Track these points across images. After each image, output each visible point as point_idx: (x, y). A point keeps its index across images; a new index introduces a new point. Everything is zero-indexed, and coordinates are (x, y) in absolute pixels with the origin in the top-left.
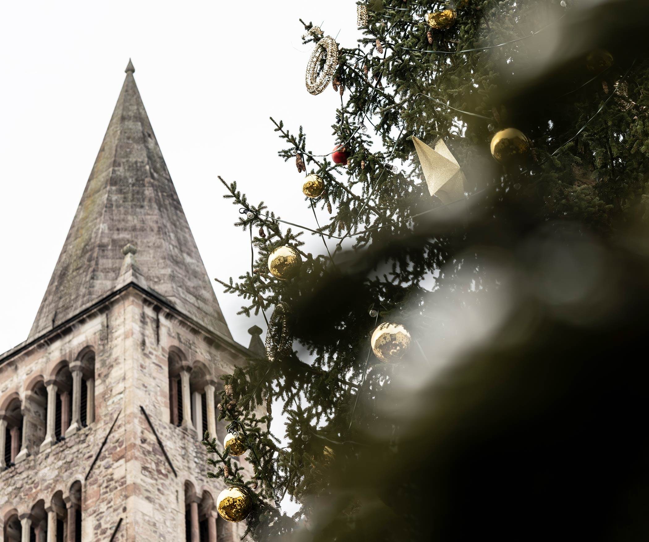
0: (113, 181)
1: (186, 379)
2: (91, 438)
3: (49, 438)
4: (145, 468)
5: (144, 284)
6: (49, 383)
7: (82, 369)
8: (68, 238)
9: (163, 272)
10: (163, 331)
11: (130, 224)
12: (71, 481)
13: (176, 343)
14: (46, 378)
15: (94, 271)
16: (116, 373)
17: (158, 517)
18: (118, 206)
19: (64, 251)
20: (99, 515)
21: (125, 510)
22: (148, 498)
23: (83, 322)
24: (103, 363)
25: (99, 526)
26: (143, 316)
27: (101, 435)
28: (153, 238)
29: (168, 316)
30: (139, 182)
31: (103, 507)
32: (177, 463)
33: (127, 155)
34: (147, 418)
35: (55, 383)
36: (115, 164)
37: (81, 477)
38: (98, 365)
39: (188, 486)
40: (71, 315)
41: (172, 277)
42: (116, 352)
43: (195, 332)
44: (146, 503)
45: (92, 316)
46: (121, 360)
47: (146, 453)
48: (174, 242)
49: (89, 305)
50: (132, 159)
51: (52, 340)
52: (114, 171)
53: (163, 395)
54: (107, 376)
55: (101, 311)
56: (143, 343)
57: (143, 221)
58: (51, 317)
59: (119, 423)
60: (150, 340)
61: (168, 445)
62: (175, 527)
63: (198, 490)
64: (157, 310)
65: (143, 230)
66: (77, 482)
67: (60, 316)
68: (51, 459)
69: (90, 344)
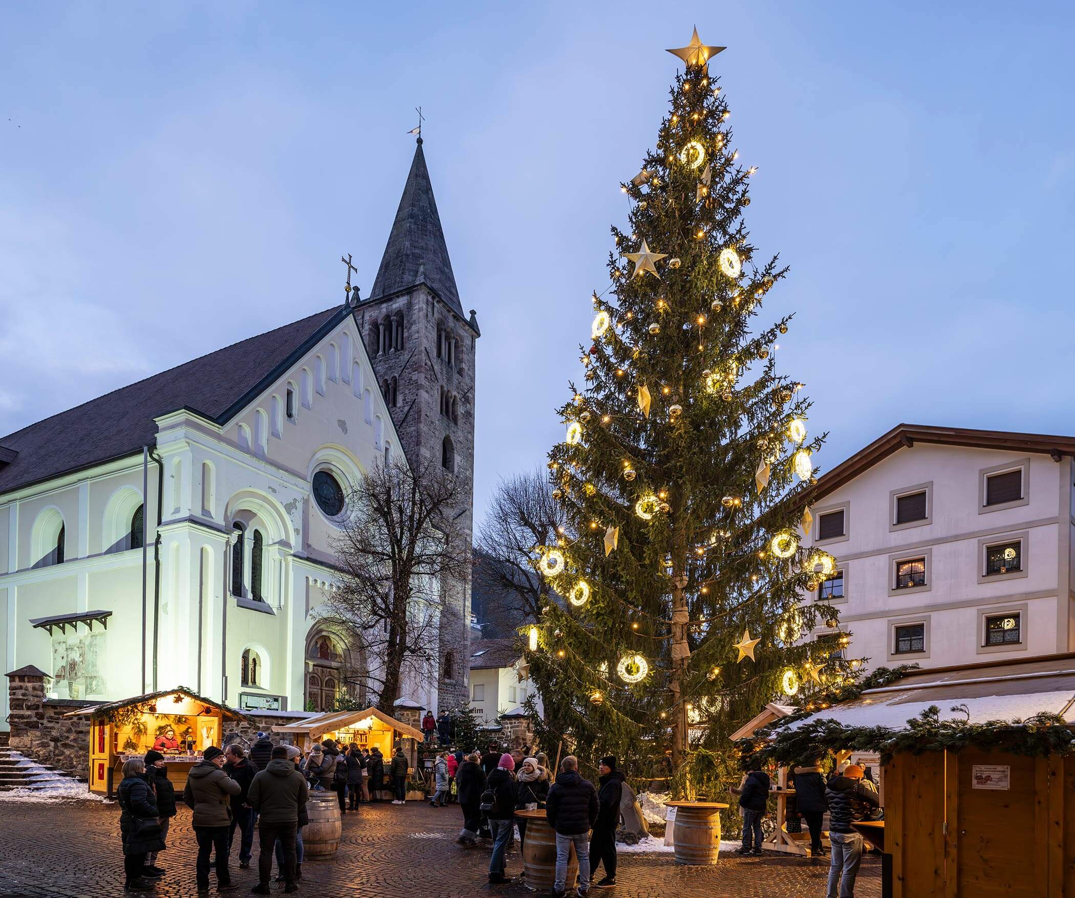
0: (411, 216)
1: (443, 334)
2: (401, 357)
3: (380, 353)
4: (426, 377)
5: (429, 284)
6: (381, 324)
7: (397, 321)
8: (388, 245)
9: (436, 276)
10: (436, 309)
11: (421, 245)
12: (392, 375)
13: (440, 316)
14: (379, 321)
15: (403, 269)
16: (414, 328)
17: (430, 401)
18: (414, 233)
19: (386, 252)
20: (405, 395)
21: (417, 395)
22: (427, 391)
23: (398, 297)
24: (408, 322)
25: (405, 400)
26: (427, 300)
27: (407, 357)
28: (431, 256)
29: (438, 302)
30: (424, 220)
31: (407, 392)
32: (439, 376)
33: (418, 201)
34: (428, 353)
35: (384, 325)
36: (413, 205)
37: (397, 375)
38: (405, 322)
39: (442, 387)
40: (392, 292)
41: (440, 280)
42: (415, 317)
43: (449, 311)
44: (425, 393)
45: (403, 295)
46: (417, 322)
47: (427, 370)
48: (441, 259)
49: (402, 288)
50: (421, 204)
51: (382, 303)
52: (412, 210)
53: (434, 343)
54: (410, 328)
55: (408, 294)
56: (427, 315)
57: (426, 244)
58: (381, 290)
59: (415, 353)
60: (430, 314)
61: (436, 367)
62: (436, 405)
63: (445, 389)
64: (433, 298)
65: (427, 250)
66: (395, 377)
67: (387, 290)
68: (382, 363)
69: (402, 309)
